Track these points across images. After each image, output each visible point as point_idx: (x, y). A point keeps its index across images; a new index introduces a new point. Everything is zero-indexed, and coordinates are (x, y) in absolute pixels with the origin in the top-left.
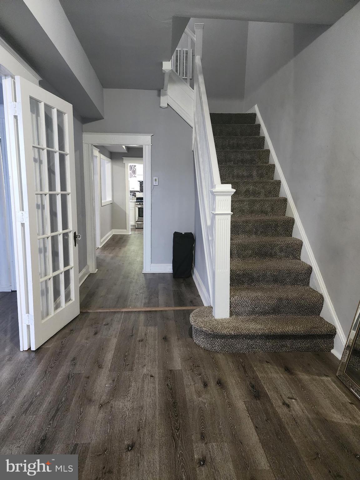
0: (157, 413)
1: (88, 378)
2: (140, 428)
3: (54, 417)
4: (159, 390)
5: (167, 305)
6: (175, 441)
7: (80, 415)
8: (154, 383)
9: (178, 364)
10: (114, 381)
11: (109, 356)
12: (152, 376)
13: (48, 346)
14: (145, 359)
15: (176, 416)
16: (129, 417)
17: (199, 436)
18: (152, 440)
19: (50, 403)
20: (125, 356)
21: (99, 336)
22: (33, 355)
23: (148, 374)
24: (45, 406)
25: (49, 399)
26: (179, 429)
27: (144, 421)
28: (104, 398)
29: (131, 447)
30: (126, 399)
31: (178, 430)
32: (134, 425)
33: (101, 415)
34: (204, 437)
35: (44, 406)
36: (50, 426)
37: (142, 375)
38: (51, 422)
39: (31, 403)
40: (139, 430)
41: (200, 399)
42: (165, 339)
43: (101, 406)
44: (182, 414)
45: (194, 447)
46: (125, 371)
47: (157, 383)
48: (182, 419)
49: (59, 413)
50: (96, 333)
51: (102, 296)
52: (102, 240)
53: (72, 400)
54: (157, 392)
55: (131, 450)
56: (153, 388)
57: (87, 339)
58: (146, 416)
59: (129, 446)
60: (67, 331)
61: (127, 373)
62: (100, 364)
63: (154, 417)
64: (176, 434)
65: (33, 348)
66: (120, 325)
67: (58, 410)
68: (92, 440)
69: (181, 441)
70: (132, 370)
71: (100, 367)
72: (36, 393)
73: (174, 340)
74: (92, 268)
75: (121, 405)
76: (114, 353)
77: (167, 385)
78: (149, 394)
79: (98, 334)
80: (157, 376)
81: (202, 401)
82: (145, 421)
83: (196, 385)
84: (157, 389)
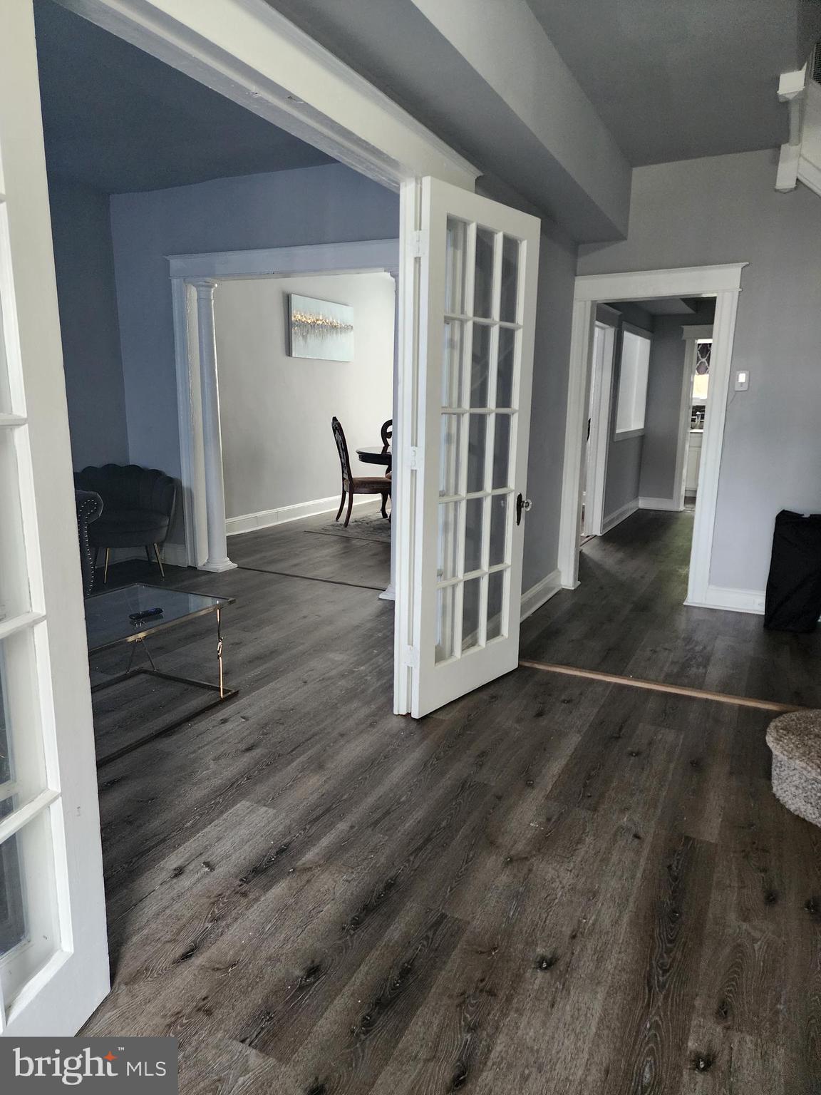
0: (626, 919)
1: (499, 798)
2: (578, 935)
3: (419, 849)
4: (644, 871)
5: (725, 689)
6: (650, 991)
7: (467, 863)
8: (638, 853)
9: (711, 829)
10: (549, 820)
11: (555, 767)
12: (636, 836)
13: (439, 716)
14: (632, 795)
15: (671, 942)
16: (561, 904)
17: (714, 1005)
18: (597, 968)
19: (419, 822)
20: (589, 777)
21: (543, 722)
22: (413, 726)
23: (629, 830)
24: (409, 824)
25: (419, 814)
26: (667, 971)
27: (591, 922)
28: (520, 847)
29: (548, 964)
30: (566, 866)
31: (665, 971)
32: (566, 923)
33: (504, 878)
34: (726, 1013)
35: (407, 825)
36: (407, 865)
37: (616, 827)
38: (412, 858)
39: (388, 813)
40: (574, 937)
41: (745, 926)
42: (696, 765)
43: (510, 861)
44: (686, 942)
45: (694, 1023)
46: (579, 807)
47: (645, 853)
48: (683, 950)
49: (429, 847)
50: (540, 714)
51: (573, 640)
52: (608, 519)
53: (457, 831)
54: (639, 875)
55: (546, 968)
56: (633, 862)
57: (519, 720)
58: (598, 915)
59: (543, 959)
60: (484, 696)
61: (584, 814)
62: (532, 778)
63: (616, 923)
64: (658, 979)
65: (415, 715)
66: (596, 710)
67: (428, 840)
68: (474, 918)
69: (666, 997)
70: (595, 810)
71: (529, 784)
72: (401, 797)
73: (718, 772)
74: (566, 578)
75: (551, 874)
76: (567, 765)
77: (670, 867)
78: (619, 873)
79: (544, 716)
80: (649, 839)
81: (749, 933)
82: (593, 924)
83: (745, 891)
84: (641, 869)
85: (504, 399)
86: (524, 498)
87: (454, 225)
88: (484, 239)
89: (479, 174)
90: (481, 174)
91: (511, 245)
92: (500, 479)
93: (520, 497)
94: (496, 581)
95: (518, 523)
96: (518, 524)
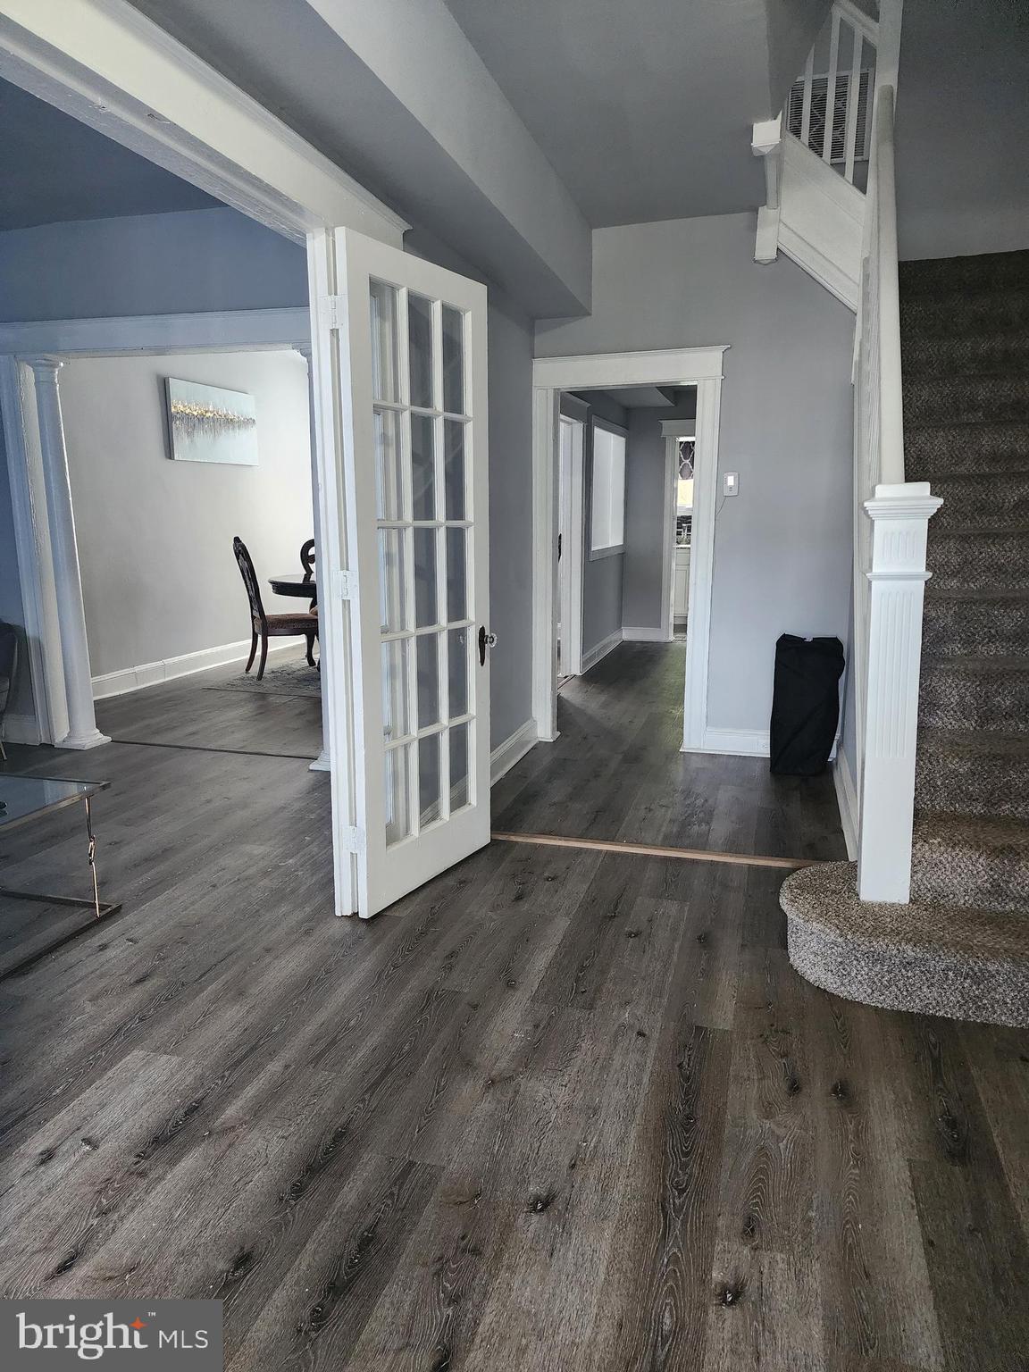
0: (633, 1135)
1: (475, 1007)
2: (578, 1163)
3: (376, 1084)
4: (652, 1073)
5: (732, 847)
6: (665, 1218)
7: (437, 1093)
8: (643, 1052)
9: (724, 1015)
10: (536, 1026)
11: (540, 961)
12: (640, 1034)
13: (396, 913)
14: (634, 985)
15: (686, 1154)
16: (556, 1128)
17: (739, 1223)
18: (603, 1200)
19: (374, 1050)
20: (582, 968)
21: (525, 906)
22: (362, 928)
23: (631, 1027)
24: (362, 1053)
25: (374, 1039)
26: (684, 1190)
27: (592, 1145)
28: (502, 1064)
29: (543, 1204)
30: (559, 1081)
31: (681, 1192)
32: (563, 1150)
33: (486, 1106)
34: (752, 1230)
35: (360, 1055)
36: (361, 1106)
37: (616, 1026)
38: (367, 1097)
39: (333, 1042)
40: (573, 1166)
41: (768, 1124)
42: (705, 941)
43: (492, 1083)
44: (703, 1153)
45: (718, 1248)
46: (572, 1006)
47: (652, 1053)
48: (700, 1164)
49: (389, 1079)
50: (519, 898)
51: (555, 804)
52: (588, 655)
53: (424, 1055)
54: (646, 1080)
55: (541, 1210)
56: (638, 1064)
57: (494, 908)
58: (601, 1135)
59: (537, 1199)
60: (450, 881)
61: (577, 1014)
62: (513, 978)
63: (621, 1141)
64: (674, 1202)
65: (364, 914)
66: (585, 887)
67: (387, 1071)
68: (449, 1161)
69: (684, 1223)
70: (591, 1007)
71: (511, 985)
72: (349, 1022)
73: (729, 948)
74: (543, 728)
75: (543, 1091)
76: (556, 956)
77: (680, 1066)
78: (623, 1080)
79: (525, 899)
80: (656, 1035)
81: (773, 1132)
82: (595, 1147)
83: (766, 1082)
84: (648, 1071)
85: (456, 509)
86: (487, 632)
87: (379, 290)
88: (418, 309)
89: (407, 227)
90: (409, 227)
91: (452, 317)
92: (457, 610)
93: (482, 631)
94: (459, 736)
95: (482, 663)
96: (482, 665)
